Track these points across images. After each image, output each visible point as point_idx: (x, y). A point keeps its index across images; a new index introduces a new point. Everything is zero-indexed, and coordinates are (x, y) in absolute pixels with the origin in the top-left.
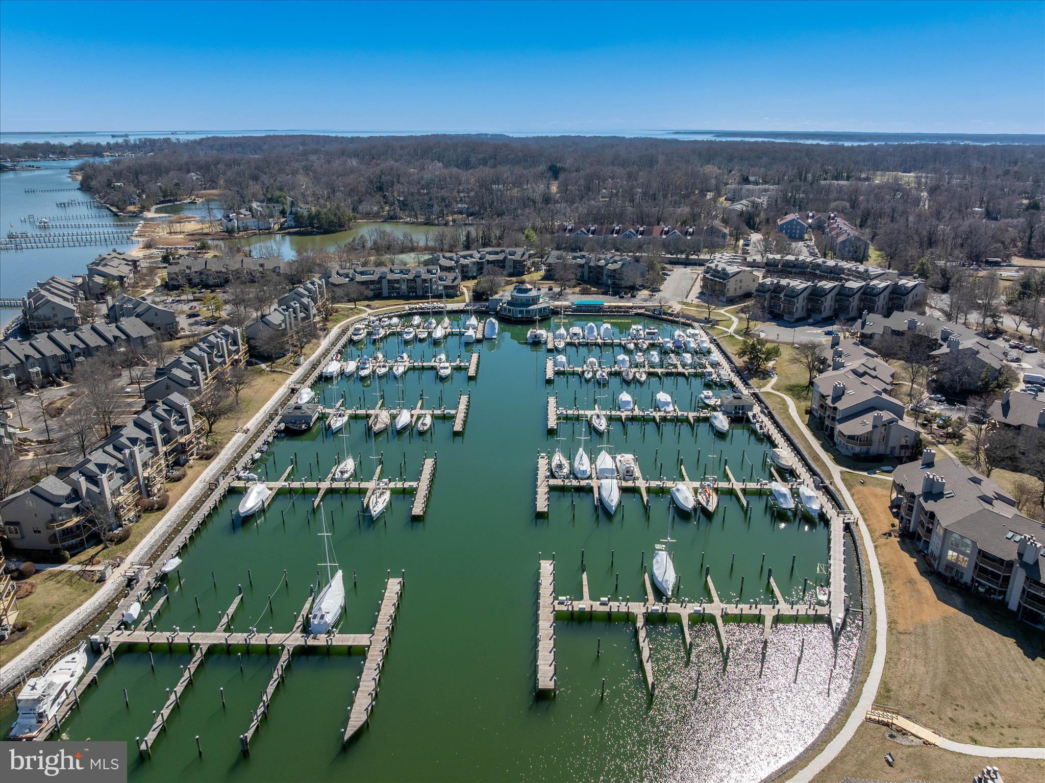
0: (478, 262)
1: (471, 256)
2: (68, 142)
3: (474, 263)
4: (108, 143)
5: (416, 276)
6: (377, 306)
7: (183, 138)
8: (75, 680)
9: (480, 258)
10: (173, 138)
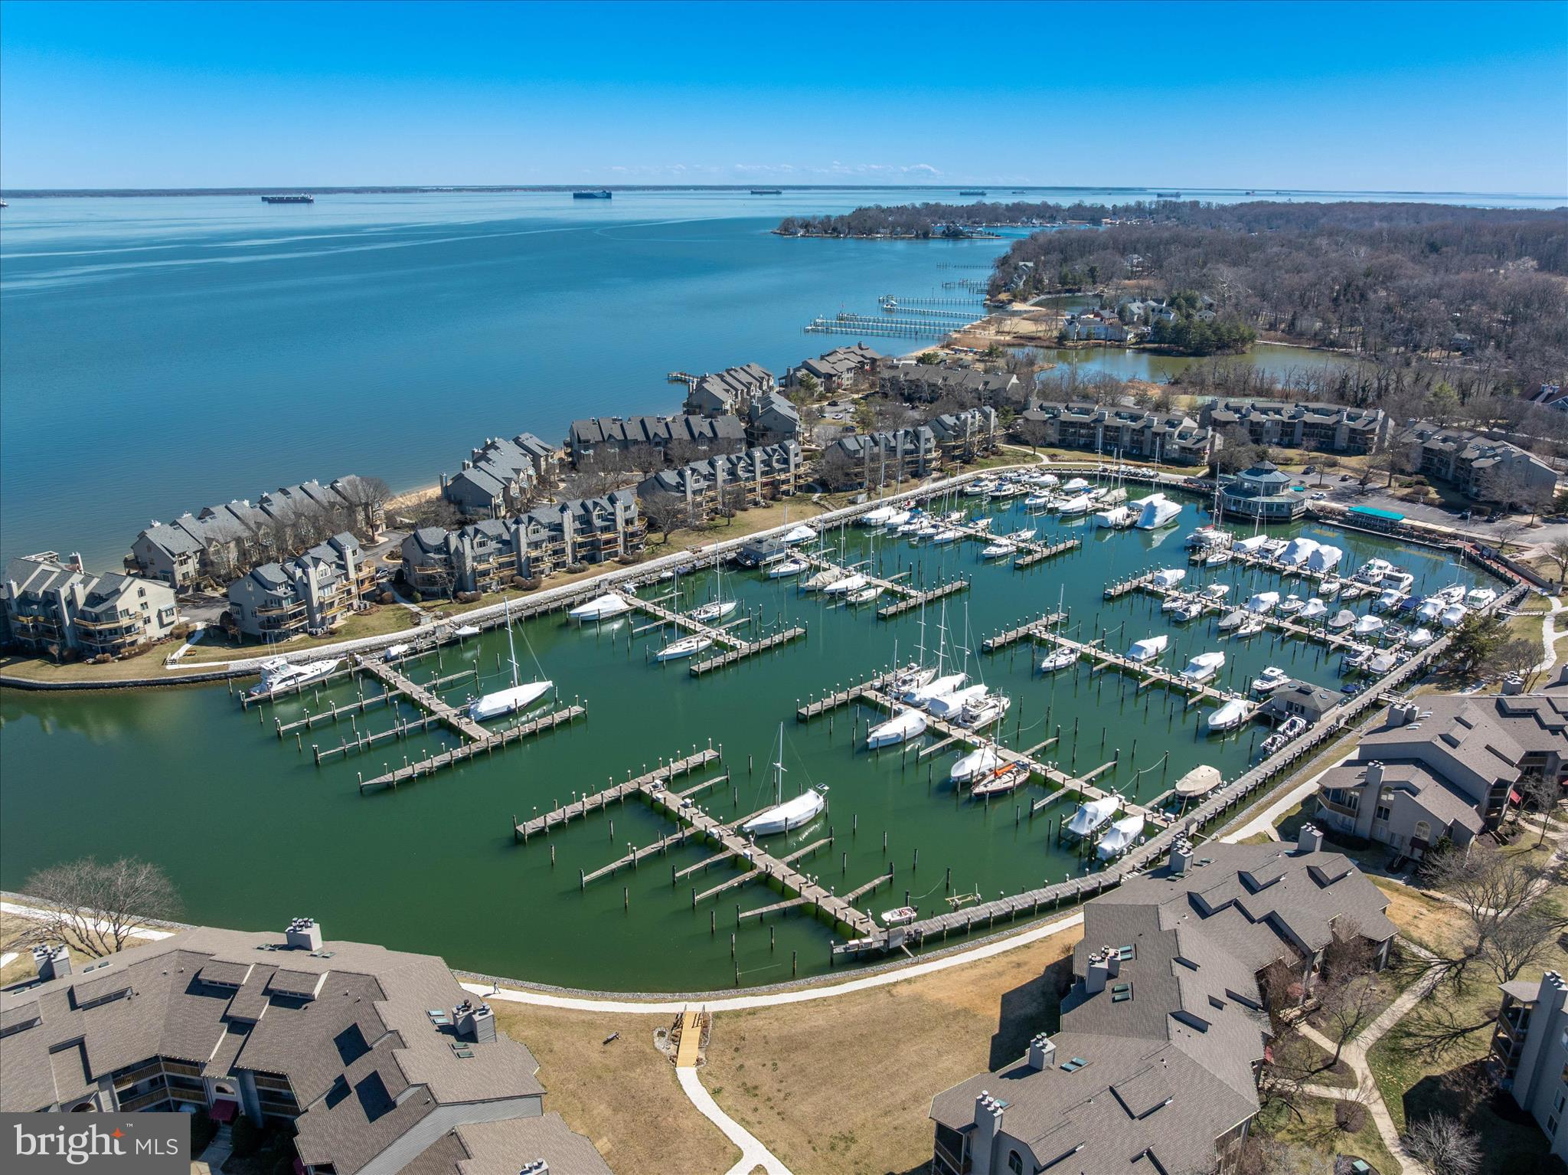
0: (1283, 422)
1: (1278, 412)
2: (1066, 202)
3: (1276, 422)
4: (1114, 206)
5: (1145, 426)
6: (1066, 457)
7: (1216, 201)
8: (312, 675)
9: (1292, 417)
10: (1203, 201)
